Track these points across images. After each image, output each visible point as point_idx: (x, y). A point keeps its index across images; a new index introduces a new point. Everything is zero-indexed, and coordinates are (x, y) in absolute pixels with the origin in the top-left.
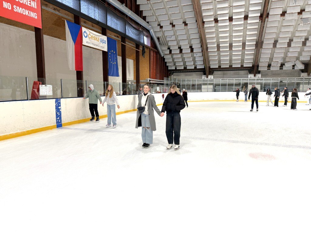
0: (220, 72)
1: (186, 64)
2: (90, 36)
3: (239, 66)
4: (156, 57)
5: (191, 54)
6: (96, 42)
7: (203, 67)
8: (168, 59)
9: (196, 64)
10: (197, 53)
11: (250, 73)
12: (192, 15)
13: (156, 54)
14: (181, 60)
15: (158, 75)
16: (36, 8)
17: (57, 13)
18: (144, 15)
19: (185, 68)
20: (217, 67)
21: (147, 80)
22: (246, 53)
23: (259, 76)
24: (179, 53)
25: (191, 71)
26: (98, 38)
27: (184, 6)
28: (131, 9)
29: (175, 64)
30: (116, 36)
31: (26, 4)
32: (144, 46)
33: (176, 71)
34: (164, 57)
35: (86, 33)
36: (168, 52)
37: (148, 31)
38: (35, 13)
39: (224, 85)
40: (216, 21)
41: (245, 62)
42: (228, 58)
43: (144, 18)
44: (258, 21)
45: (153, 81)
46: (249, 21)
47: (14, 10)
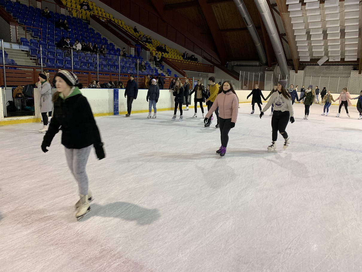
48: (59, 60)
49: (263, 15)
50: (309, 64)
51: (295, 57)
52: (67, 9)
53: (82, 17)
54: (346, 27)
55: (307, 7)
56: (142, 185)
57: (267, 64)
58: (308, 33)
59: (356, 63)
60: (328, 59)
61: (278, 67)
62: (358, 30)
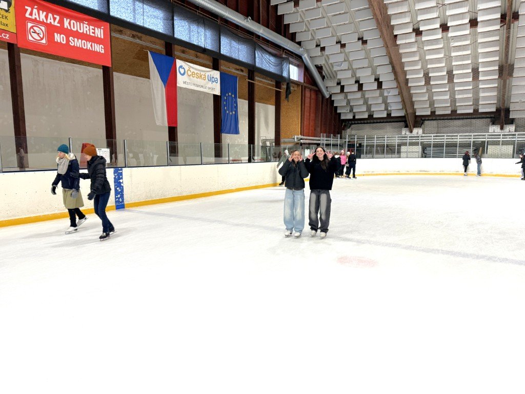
0: (434, 123)
1: (372, 110)
2: (190, 73)
3: (471, 111)
4: (317, 100)
5: (378, 92)
6: (200, 81)
7: (401, 114)
8: (339, 101)
9: (389, 109)
10: (389, 90)
11: (494, 123)
12: (372, 25)
13: (317, 95)
14: (361, 102)
15: (319, 129)
16: (102, 37)
17: (138, 41)
18: (292, 31)
19: (371, 116)
20: (429, 113)
21: (294, 139)
22: (481, 86)
23: (510, 128)
24: (357, 90)
25: (381, 120)
26: (204, 75)
27: (358, 10)
28: (267, 25)
29: (351, 110)
30: (238, 70)
31: (88, 33)
32: (290, 82)
33: (355, 121)
34: (332, 99)
35: (184, 68)
36: (338, 89)
37: (299, 57)
38: (101, 46)
39: (438, 146)
40: (418, 32)
41: (480, 103)
42: (447, 97)
43: (292, 37)
44: (498, 27)
45: (306, 139)
46: (480, 29)
47: (70, 43)
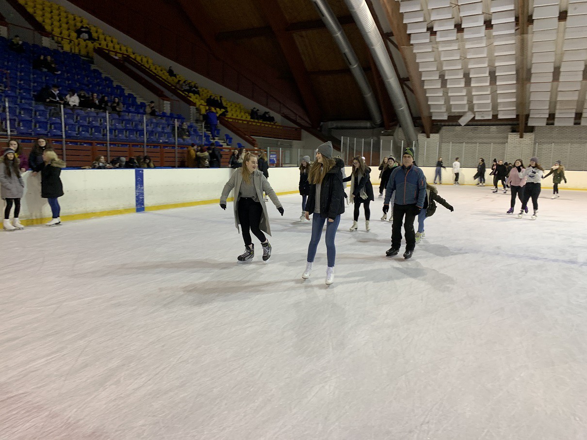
48: (39, 122)
49: (374, 49)
50: (447, 123)
51: (425, 114)
52: (53, 39)
53: (80, 51)
54: (497, 68)
55: (439, 38)
56: (184, 330)
57: (382, 125)
58: (442, 77)
59: (515, 122)
60: (473, 116)
61: (400, 129)
62: (514, 73)
